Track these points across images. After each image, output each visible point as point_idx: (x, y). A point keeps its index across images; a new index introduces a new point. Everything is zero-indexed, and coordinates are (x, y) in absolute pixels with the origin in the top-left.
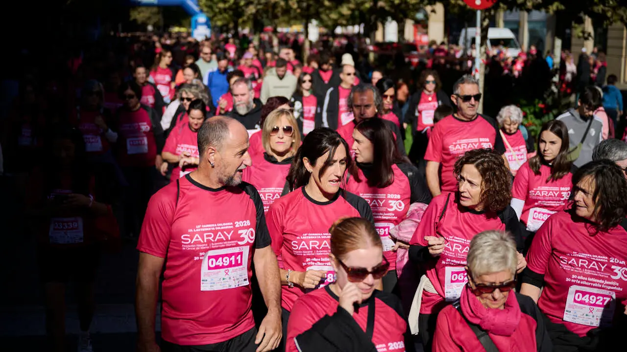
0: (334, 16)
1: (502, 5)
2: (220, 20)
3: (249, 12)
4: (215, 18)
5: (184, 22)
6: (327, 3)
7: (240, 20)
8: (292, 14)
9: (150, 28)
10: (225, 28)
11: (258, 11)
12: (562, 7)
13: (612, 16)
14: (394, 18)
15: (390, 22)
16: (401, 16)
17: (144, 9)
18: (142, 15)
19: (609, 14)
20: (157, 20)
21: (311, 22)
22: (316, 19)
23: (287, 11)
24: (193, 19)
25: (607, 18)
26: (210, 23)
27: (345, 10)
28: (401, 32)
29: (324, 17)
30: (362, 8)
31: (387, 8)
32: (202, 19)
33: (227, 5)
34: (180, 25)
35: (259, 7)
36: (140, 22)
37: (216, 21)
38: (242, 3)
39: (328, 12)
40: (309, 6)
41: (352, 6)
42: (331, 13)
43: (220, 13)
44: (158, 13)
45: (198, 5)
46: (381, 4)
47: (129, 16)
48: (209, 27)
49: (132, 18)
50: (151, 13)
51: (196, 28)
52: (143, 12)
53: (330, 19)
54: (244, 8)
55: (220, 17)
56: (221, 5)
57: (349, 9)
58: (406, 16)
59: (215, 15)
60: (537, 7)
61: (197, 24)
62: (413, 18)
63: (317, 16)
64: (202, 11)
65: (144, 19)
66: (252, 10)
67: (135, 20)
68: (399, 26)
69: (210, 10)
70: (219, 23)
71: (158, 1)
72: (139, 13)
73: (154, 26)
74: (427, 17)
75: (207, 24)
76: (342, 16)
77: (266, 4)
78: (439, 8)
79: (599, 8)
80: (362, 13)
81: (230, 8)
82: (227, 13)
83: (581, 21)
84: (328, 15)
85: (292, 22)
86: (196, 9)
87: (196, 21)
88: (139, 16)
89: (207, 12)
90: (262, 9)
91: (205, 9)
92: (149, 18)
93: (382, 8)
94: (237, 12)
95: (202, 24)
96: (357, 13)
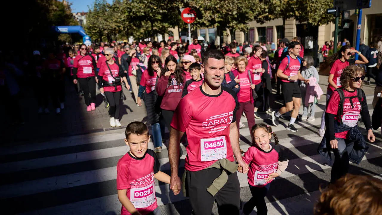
0: (138, 34)
1: (198, 25)
2: (94, 37)
3: (105, 33)
4: (93, 37)
5: (81, 40)
6: (134, 28)
7: (103, 37)
8: (122, 33)
9: (67, 43)
10: (97, 41)
11: (108, 33)
12: (219, 25)
13: (236, 27)
14: (160, 33)
15: (160, 36)
16: (163, 32)
17: (63, 35)
18: (63, 38)
19: (235, 26)
20: (69, 40)
21: (130, 37)
22: (132, 36)
23: (120, 31)
24: (84, 38)
25: (234, 28)
26: (91, 39)
27: (142, 31)
28: (164, 38)
29: (135, 35)
30: (148, 29)
31: (158, 30)
32: (87, 37)
33: (96, 31)
34: (80, 42)
35: (109, 31)
36: (62, 41)
37: (93, 38)
38: (102, 30)
39: (135, 32)
40: (128, 29)
41: (144, 28)
42: (137, 33)
43: (94, 35)
44: (70, 37)
45: (85, 32)
46: (155, 28)
47: (58, 39)
48: (90, 40)
49: (59, 39)
50: (67, 37)
51: (85, 41)
52: (63, 37)
53: (137, 35)
54: (103, 32)
55: (94, 36)
56: (94, 31)
57: (143, 30)
58: (165, 32)
59: (92, 36)
60: (210, 25)
61: (85, 40)
62: (167, 33)
63: (132, 34)
64: (87, 35)
65: (64, 39)
66: (106, 32)
67: (60, 40)
68: (163, 36)
69: (90, 34)
70: (94, 39)
71: (69, 31)
72: (62, 37)
73: (68, 42)
74: (172, 33)
75: (89, 39)
76: (142, 33)
77: (111, 30)
78: (176, 28)
79: (231, 24)
80: (149, 32)
81: (97, 32)
82: (97, 35)
83: (226, 30)
84: (136, 34)
85: (123, 37)
86: (84, 34)
87: (85, 39)
88: (62, 38)
89: (89, 35)
90: (110, 32)
91: (88, 34)
92: (66, 39)
93: (156, 30)
94: (100, 34)
95: (87, 40)
96: (147, 32)
